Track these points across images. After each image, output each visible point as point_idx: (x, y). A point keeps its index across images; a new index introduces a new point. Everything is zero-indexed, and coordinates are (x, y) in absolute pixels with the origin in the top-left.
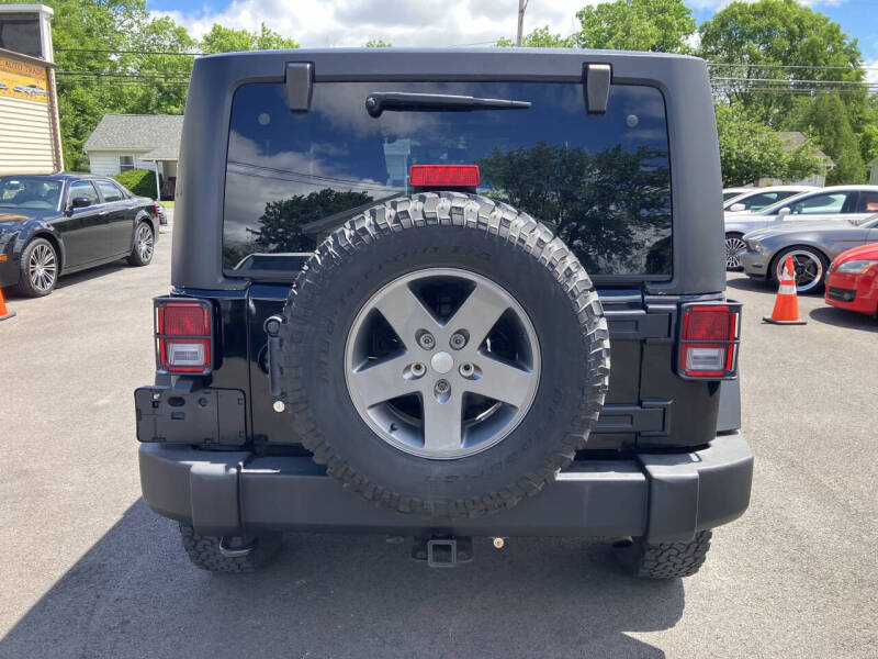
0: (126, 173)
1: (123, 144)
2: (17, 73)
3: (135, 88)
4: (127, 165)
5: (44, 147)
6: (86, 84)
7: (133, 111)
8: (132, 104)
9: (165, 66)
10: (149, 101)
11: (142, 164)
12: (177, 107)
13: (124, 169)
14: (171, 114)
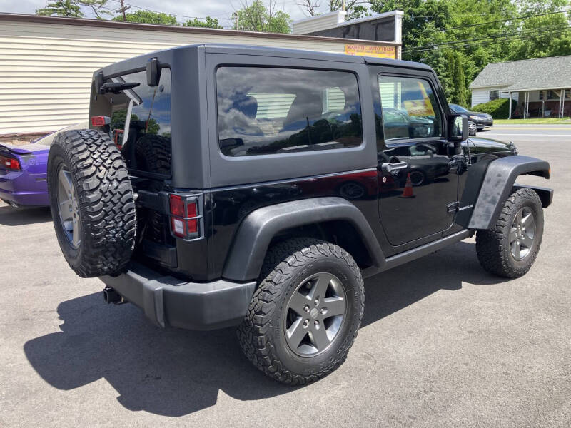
0: (493, 101)
1: (494, 82)
2: (376, 52)
3: (517, 43)
4: (494, 96)
5: (390, 89)
6: (486, 45)
7: (513, 59)
8: (511, 54)
9: (540, 25)
10: (526, 50)
11: (503, 95)
12: (544, 51)
13: (492, 99)
14: (539, 57)
